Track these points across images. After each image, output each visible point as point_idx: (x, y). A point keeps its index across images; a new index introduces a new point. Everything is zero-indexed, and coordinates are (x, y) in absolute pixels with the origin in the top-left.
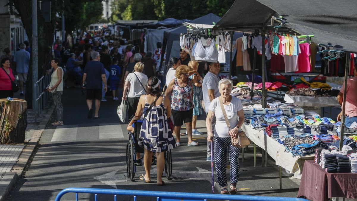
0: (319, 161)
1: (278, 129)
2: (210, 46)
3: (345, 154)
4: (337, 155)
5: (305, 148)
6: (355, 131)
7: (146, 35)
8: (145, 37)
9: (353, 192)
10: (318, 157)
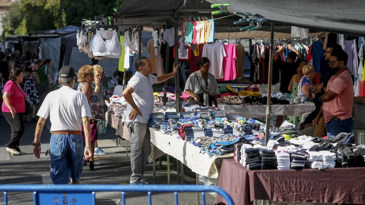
0: (239, 158)
1: (193, 130)
2: (111, 38)
3: (271, 149)
4: (261, 149)
5: (224, 146)
6: (285, 130)
7: (41, 45)
8: (40, 47)
9: (281, 193)
10: (239, 154)
